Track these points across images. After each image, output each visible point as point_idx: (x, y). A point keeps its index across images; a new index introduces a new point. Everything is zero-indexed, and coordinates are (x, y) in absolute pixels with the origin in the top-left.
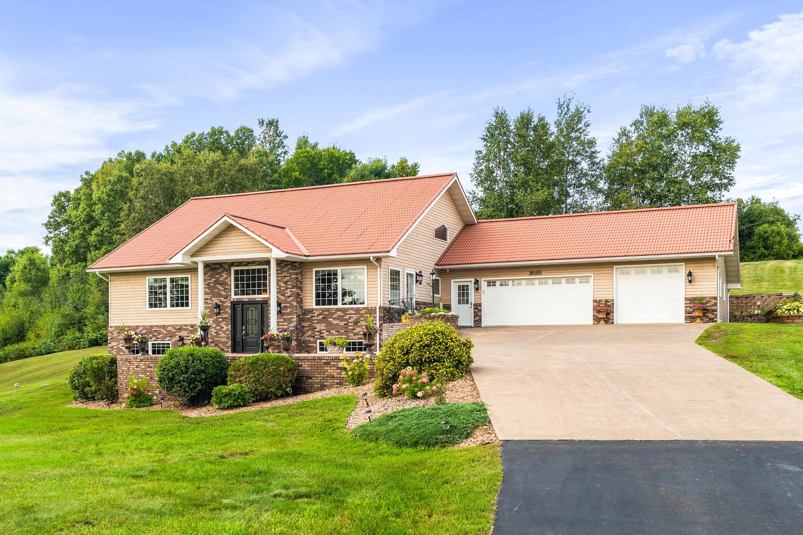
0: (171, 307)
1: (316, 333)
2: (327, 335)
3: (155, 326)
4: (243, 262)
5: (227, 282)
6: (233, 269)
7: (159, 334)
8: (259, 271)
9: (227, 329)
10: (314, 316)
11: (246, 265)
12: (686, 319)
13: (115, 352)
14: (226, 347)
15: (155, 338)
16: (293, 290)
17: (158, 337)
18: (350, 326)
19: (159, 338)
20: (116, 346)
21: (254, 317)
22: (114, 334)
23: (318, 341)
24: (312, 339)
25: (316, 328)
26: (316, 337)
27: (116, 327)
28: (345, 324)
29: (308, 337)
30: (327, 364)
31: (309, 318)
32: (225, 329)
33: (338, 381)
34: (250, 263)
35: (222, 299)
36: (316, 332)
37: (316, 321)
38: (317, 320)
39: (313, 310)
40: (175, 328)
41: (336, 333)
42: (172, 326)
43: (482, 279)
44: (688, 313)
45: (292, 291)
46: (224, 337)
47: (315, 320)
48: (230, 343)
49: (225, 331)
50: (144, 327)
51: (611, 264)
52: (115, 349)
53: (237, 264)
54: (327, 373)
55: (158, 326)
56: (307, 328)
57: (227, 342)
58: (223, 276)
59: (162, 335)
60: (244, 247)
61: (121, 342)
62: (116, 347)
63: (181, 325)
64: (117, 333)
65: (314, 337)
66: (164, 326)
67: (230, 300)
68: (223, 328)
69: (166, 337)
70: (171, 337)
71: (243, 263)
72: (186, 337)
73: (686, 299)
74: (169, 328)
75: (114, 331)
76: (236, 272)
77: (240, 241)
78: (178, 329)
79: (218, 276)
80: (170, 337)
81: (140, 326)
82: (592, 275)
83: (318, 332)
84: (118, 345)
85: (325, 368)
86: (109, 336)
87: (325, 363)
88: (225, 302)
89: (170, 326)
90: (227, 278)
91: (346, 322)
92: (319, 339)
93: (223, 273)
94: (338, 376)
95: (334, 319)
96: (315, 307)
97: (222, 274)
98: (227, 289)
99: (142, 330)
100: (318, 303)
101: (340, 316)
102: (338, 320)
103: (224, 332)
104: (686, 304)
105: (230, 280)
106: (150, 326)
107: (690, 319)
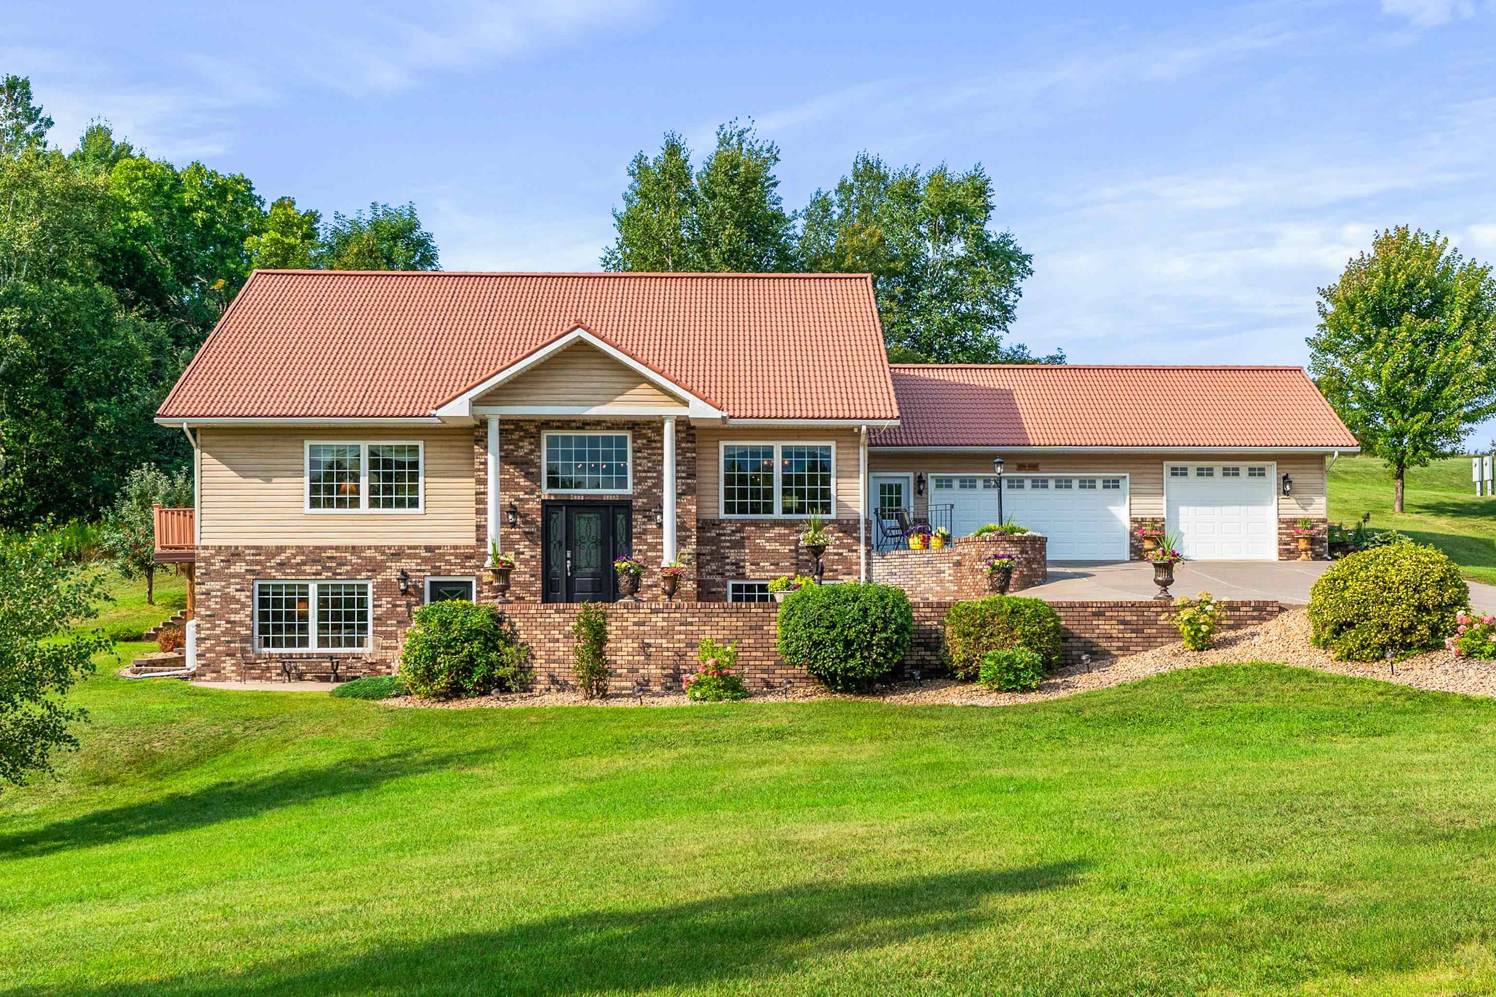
0: (371, 506)
1: (727, 567)
2: (751, 571)
3: (331, 548)
4: (574, 421)
5: (532, 460)
6: (545, 435)
7: (340, 565)
8: (607, 441)
9: (532, 557)
10: (724, 535)
11: (578, 428)
12: (1280, 554)
13: (216, 603)
14: (530, 592)
15: (330, 574)
16: (689, 481)
17: (338, 571)
18: (802, 554)
19: (340, 574)
20: (218, 590)
21: (593, 534)
22: (213, 564)
23: (730, 583)
24: (718, 579)
25: (728, 558)
26: (727, 574)
27: (220, 547)
28: (790, 551)
29: (710, 574)
30: (1098, 614)
31: (714, 538)
32: (527, 555)
33: (1121, 644)
34: (589, 424)
35: (521, 495)
36: (728, 564)
37: (728, 544)
38: (729, 541)
39: (722, 521)
40: (383, 553)
41: (772, 567)
42: (376, 548)
43: (930, 475)
44: (1285, 544)
45: (688, 484)
46: (525, 573)
47: (725, 541)
48: (539, 585)
49: (528, 561)
50: (300, 550)
51: (1160, 458)
52: (216, 596)
53: (560, 424)
54: (1097, 631)
55: (337, 548)
56: (708, 558)
57: (531, 584)
58: (522, 447)
59: (349, 568)
60: (602, 391)
61: (233, 580)
62: (219, 594)
63: (400, 547)
64: (222, 561)
65: (722, 574)
66: (354, 548)
67: (539, 497)
68: (523, 553)
69: (359, 572)
70: (374, 571)
71: (573, 424)
72: (411, 571)
73: (1280, 521)
74: (368, 553)
75: (213, 556)
76: (552, 441)
77: (595, 379)
78: (392, 554)
79: (512, 447)
80: (369, 571)
81: (289, 547)
82: (1127, 475)
83: (733, 564)
84: (224, 587)
85: (1095, 622)
86: (199, 568)
87: (1094, 614)
88: (528, 500)
89: (369, 548)
90: (532, 451)
91: (793, 547)
92: (733, 578)
93: (522, 441)
94: (1121, 635)
95: (768, 540)
96: (722, 515)
97: (521, 444)
98: (532, 473)
99: (294, 556)
100: (729, 509)
101: (780, 535)
102: (776, 541)
103: (525, 562)
104: (1280, 528)
105: (540, 457)
106: (316, 548)
107: (1288, 553)
